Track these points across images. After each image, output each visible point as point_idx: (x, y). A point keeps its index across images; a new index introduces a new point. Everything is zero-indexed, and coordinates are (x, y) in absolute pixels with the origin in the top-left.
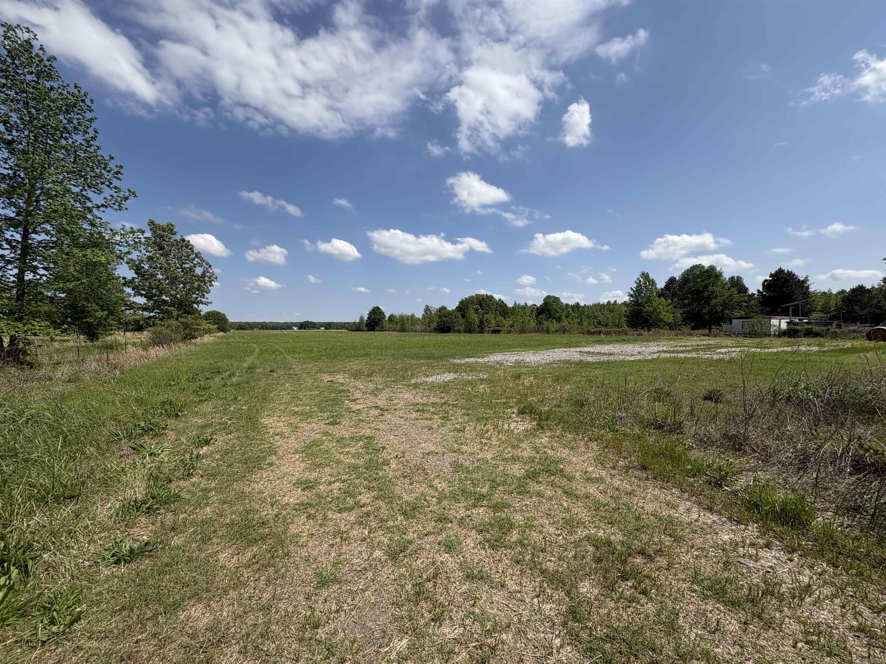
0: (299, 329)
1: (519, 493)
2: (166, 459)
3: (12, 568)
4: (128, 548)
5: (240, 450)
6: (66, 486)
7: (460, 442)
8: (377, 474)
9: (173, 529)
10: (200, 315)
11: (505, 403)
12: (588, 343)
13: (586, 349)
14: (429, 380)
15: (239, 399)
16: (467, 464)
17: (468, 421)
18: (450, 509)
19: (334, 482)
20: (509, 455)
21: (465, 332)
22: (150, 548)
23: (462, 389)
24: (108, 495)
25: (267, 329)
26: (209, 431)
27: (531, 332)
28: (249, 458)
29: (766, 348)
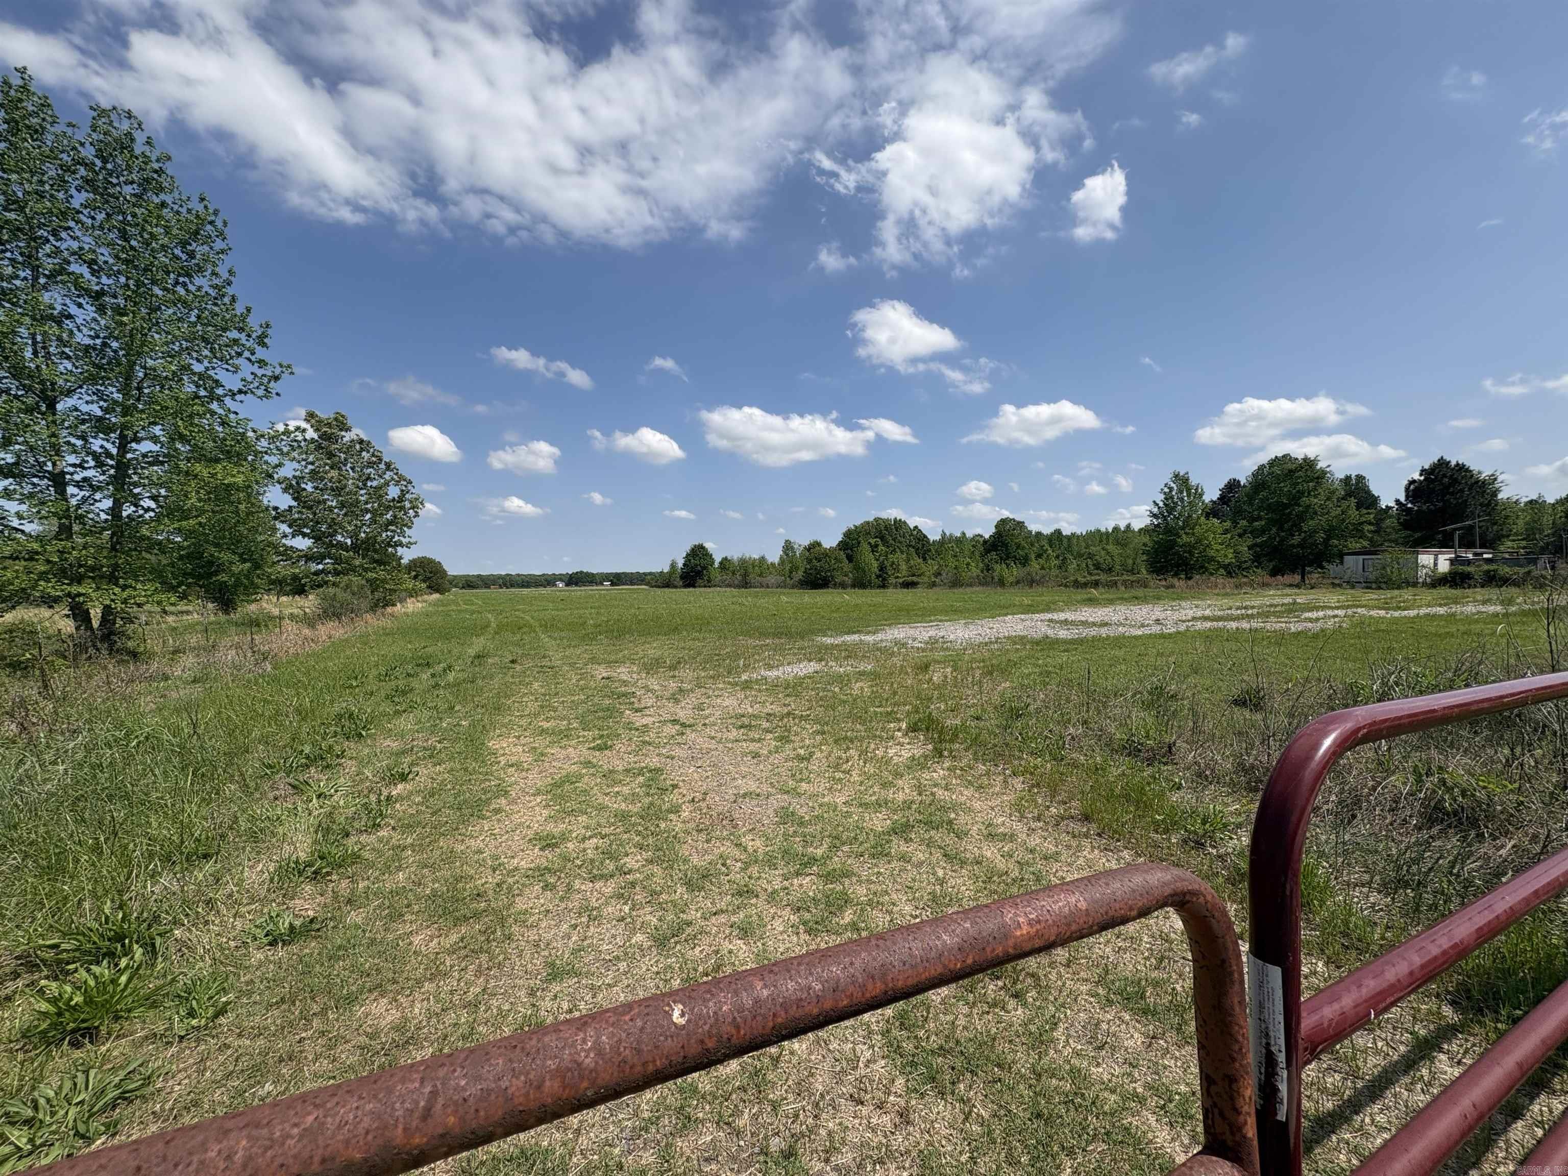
0: (567, 585)
1: (873, 856)
2: (342, 803)
3: (135, 946)
4: (287, 925)
5: (454, 788)
6: (199, 841)
7: (798, 777)
8: (658, 826)
9: (349, 902)
10: (400, 565)
11: (889, 714)
12: (1070, 604)
13: (1062, 616)
14: (772, 674)
15: (457, 708)
16: (802, 812)
17: (821, 744)
18: (759, 878)
19: (590, 837)
20: (873, 798)
21: (854, 586)
22: (318, 926)
23: (824, 690)
24: (258, 853)
25: (512, 586)
26: (408, 760)
27: (971, 585)
28: (465, 801)
29: (1399, 608)
